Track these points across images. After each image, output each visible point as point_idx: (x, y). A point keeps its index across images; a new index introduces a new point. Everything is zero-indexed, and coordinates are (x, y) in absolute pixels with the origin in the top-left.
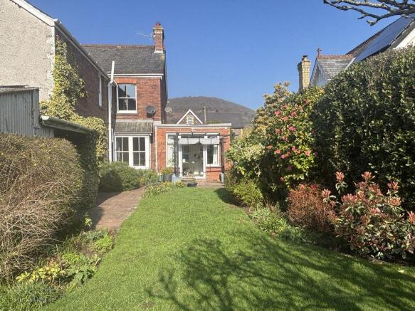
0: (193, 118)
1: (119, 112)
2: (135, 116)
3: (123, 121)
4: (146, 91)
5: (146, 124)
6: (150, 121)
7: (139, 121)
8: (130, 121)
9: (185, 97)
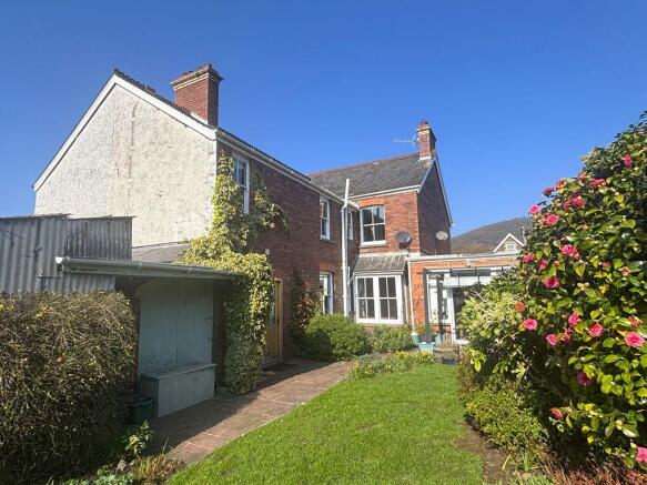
0: (515, 245)
1: (364, 244)
2: (384, 248)
3: (368, 255)
4: (397, 212)
5: (397, 257)
6: (405, 253)
7: (388, 254)
8: (377, 255)
9: (517, 219)
